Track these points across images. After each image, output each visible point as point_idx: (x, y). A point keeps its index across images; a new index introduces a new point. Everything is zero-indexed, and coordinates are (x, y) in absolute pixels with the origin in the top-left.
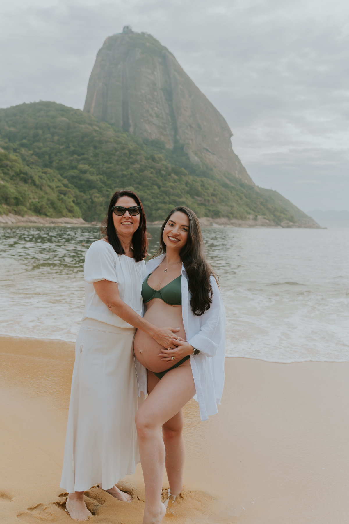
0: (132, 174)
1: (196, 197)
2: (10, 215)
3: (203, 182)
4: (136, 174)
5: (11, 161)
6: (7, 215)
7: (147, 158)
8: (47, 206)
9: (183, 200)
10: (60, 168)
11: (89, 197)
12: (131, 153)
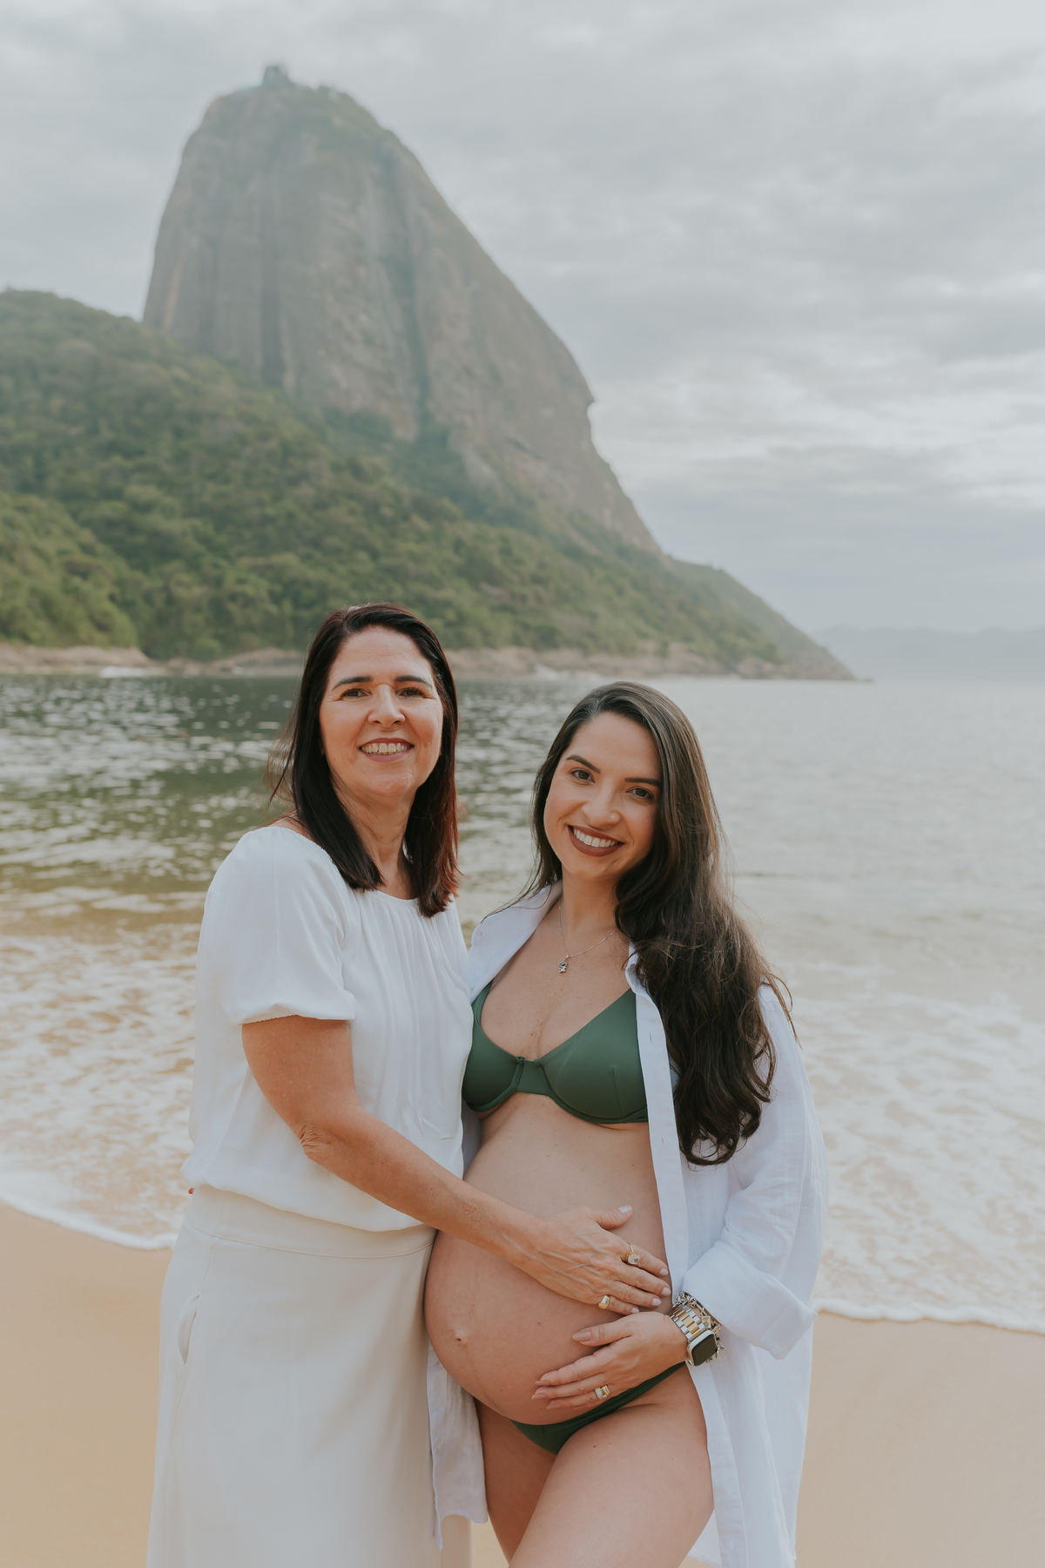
0: (290, 516)
1: (485, 587)
3: (505, 540)
4: (303, 517)
7: (336, 468)
8: (29, 613)
9: (446, 594)
10: (71, 497)
11: (159, 583)
12: (287, 451)
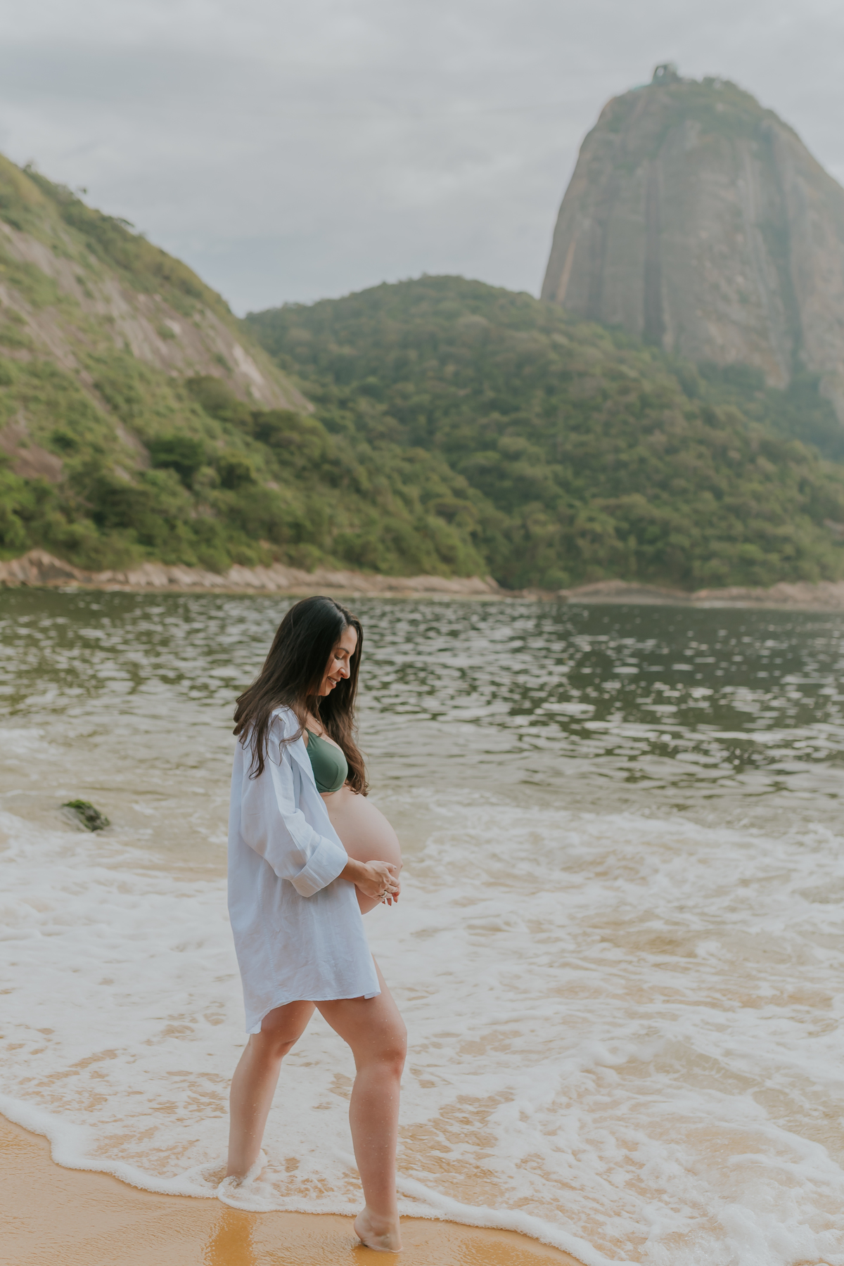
0: (642, 461)
1: (827, 522)
2: (279, 567)
4: (654, 461)
5: (303, 430)
6: (267, 566)
7: (690, 416)
8: (380, 547)
10: (454, 449)
11: (517, 522)
12: (645, 403)
